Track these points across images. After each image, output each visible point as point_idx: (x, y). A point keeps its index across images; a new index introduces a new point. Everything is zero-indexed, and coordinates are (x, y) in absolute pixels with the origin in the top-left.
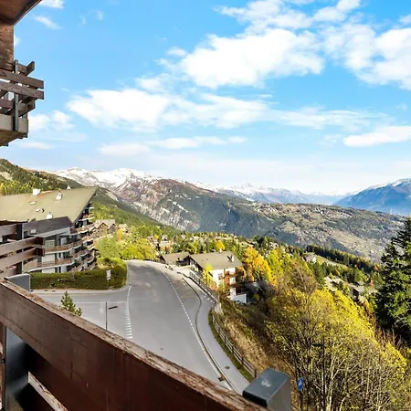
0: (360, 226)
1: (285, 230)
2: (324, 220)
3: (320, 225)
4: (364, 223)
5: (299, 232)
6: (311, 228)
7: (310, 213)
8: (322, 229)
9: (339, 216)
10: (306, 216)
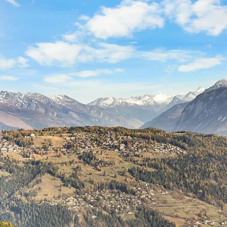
0: (205, 174)
1: (39, 197)
2: (128, 165)
3: (119, 179)
4: (214, 167)
5: (72, 201)
6: (101, 187)
7: (95, 149)
8: (123, 189)
9: (160, 152)
10: (87, 159)
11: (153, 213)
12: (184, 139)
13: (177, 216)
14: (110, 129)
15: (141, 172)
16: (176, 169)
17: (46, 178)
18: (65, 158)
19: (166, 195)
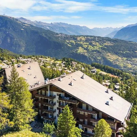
3: (98, 49)
10: (91, 44)
11: (105, 58)
12: (116, 41)
13: (111, 59)
14: (97, 37)
15: (103, 48)
16: (112, 48)
17: (80, 48)
18: (85, 43)
19: (109, 54)
